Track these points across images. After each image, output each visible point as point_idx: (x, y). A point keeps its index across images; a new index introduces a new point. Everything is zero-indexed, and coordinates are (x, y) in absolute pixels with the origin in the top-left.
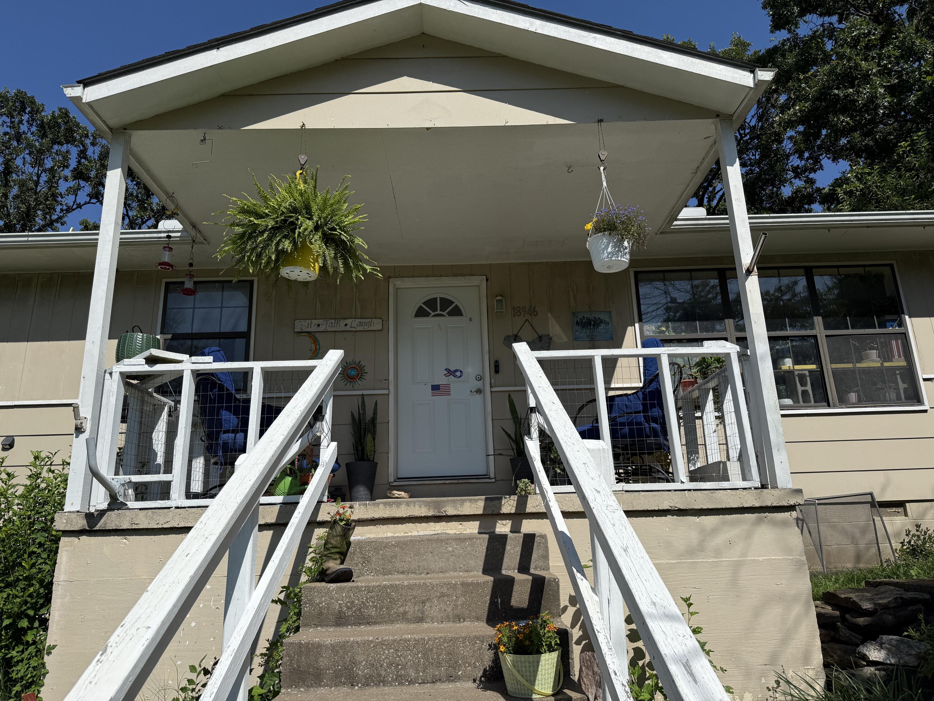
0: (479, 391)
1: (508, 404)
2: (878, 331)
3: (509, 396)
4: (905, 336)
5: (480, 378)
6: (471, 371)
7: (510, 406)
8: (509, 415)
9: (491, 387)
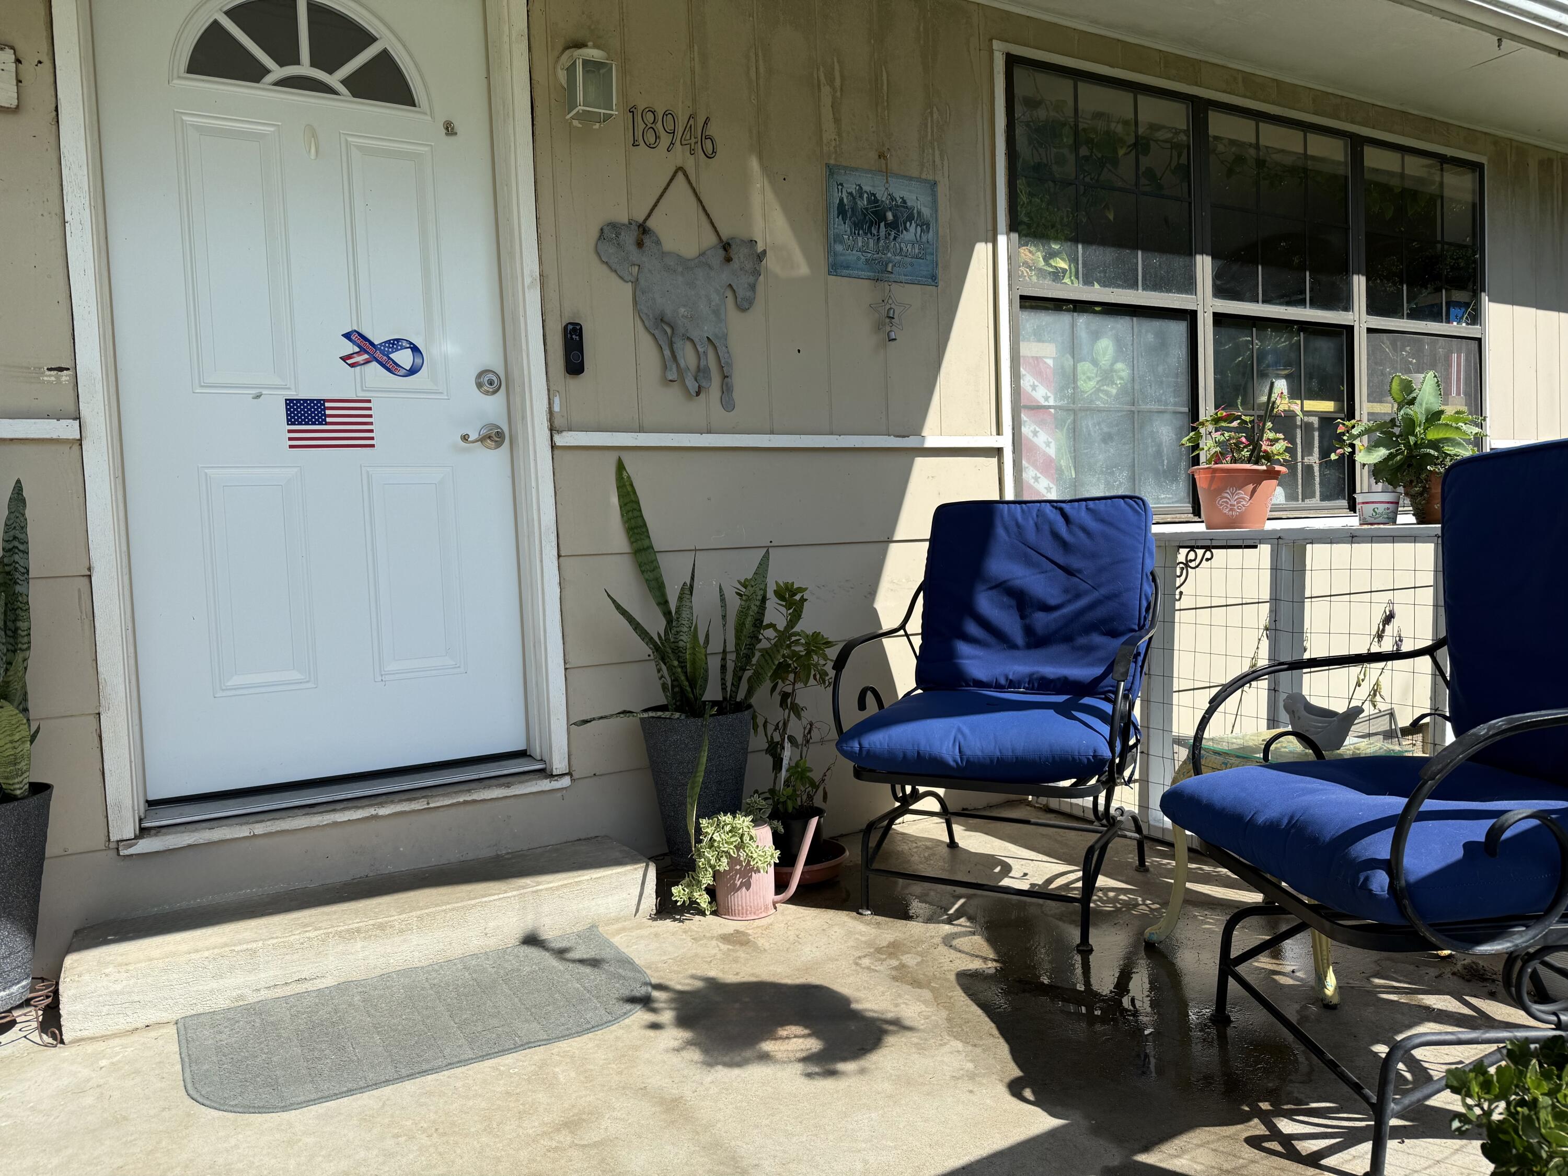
0: (494, 437)
1: (615, 500)
3: (620, 467)
4: (1479, 347)
6: (456, 350)
7: (622, 506)
9: (552, 430)
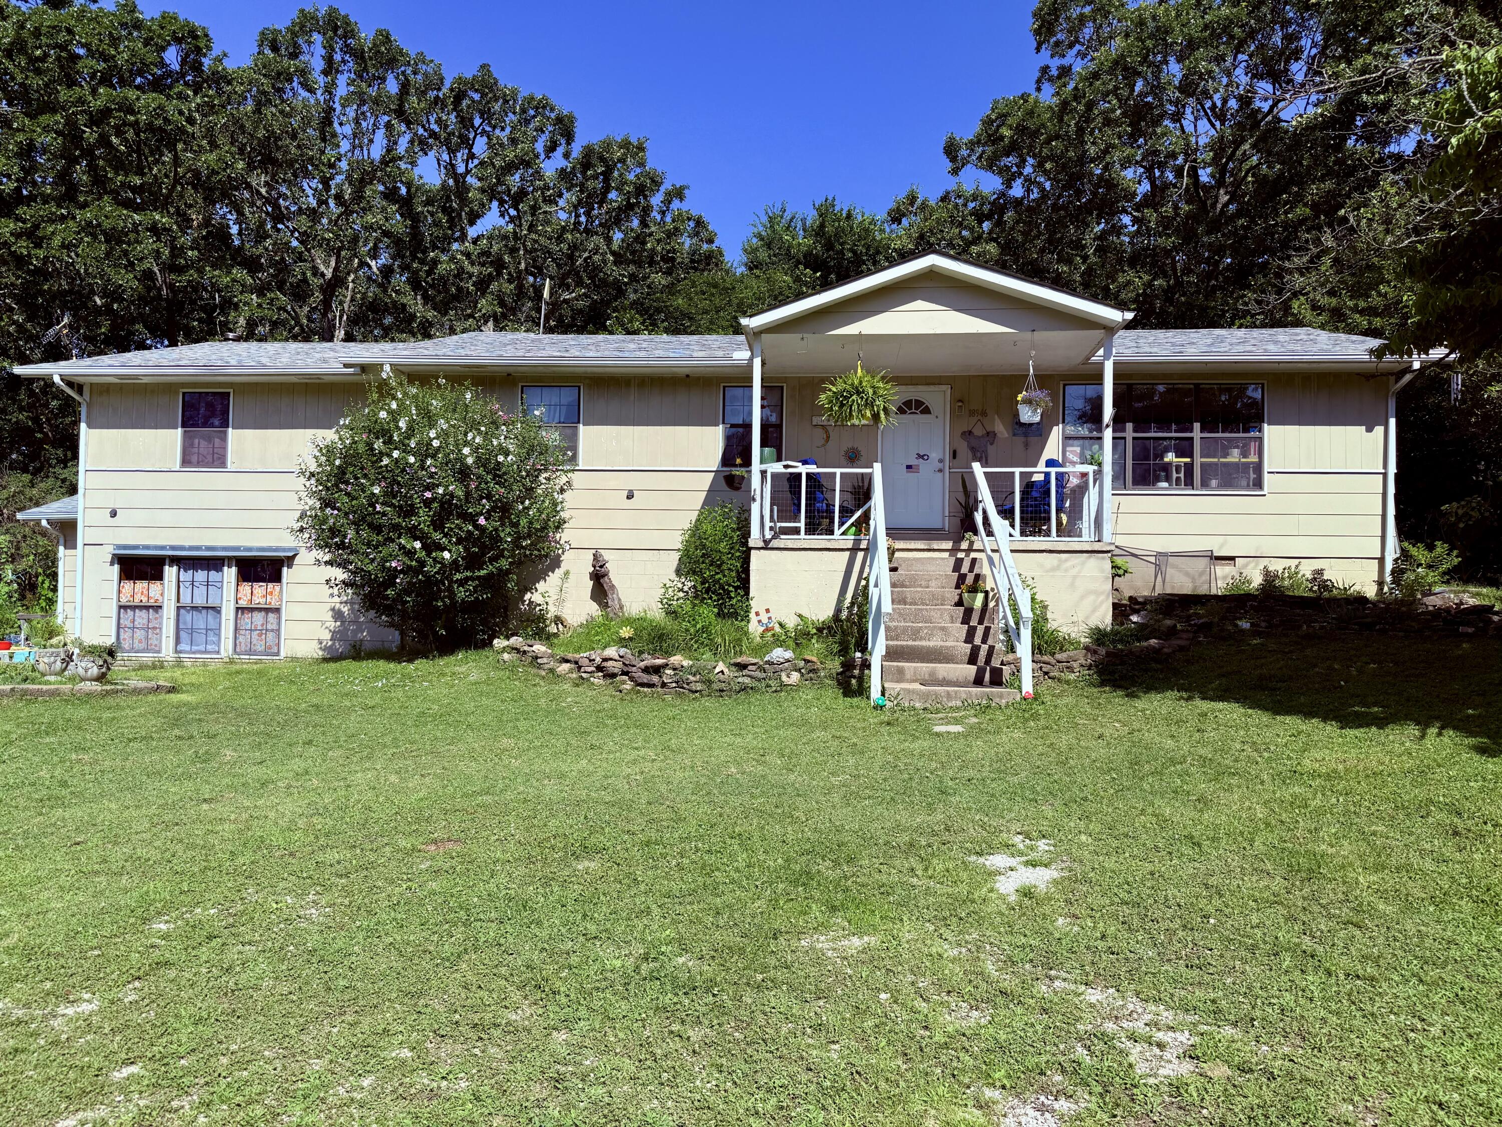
0: (940, 471)
1: (961, 481)
2: (1241, 435)
3: (962, 475)
4: (1261, 439)
5: (941, 461)
6: (935, 456)
7: (962, 483)
8: (961, 489)
9: (949, 469)
